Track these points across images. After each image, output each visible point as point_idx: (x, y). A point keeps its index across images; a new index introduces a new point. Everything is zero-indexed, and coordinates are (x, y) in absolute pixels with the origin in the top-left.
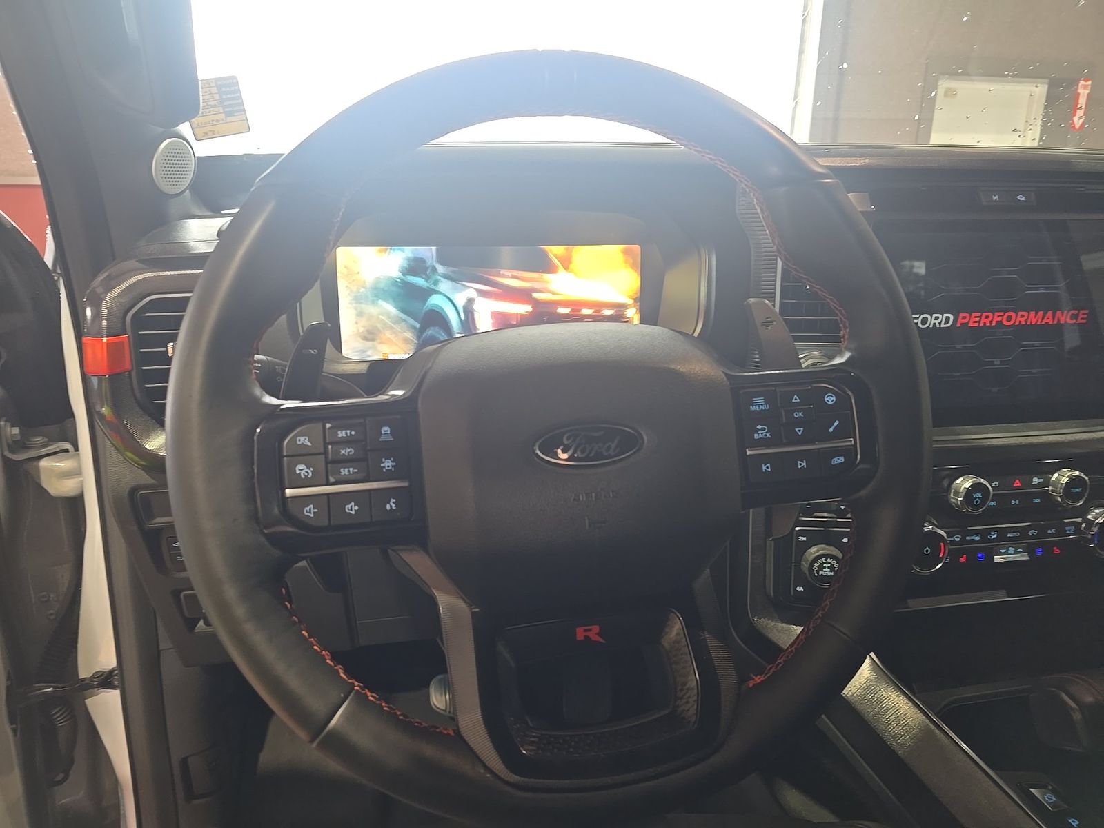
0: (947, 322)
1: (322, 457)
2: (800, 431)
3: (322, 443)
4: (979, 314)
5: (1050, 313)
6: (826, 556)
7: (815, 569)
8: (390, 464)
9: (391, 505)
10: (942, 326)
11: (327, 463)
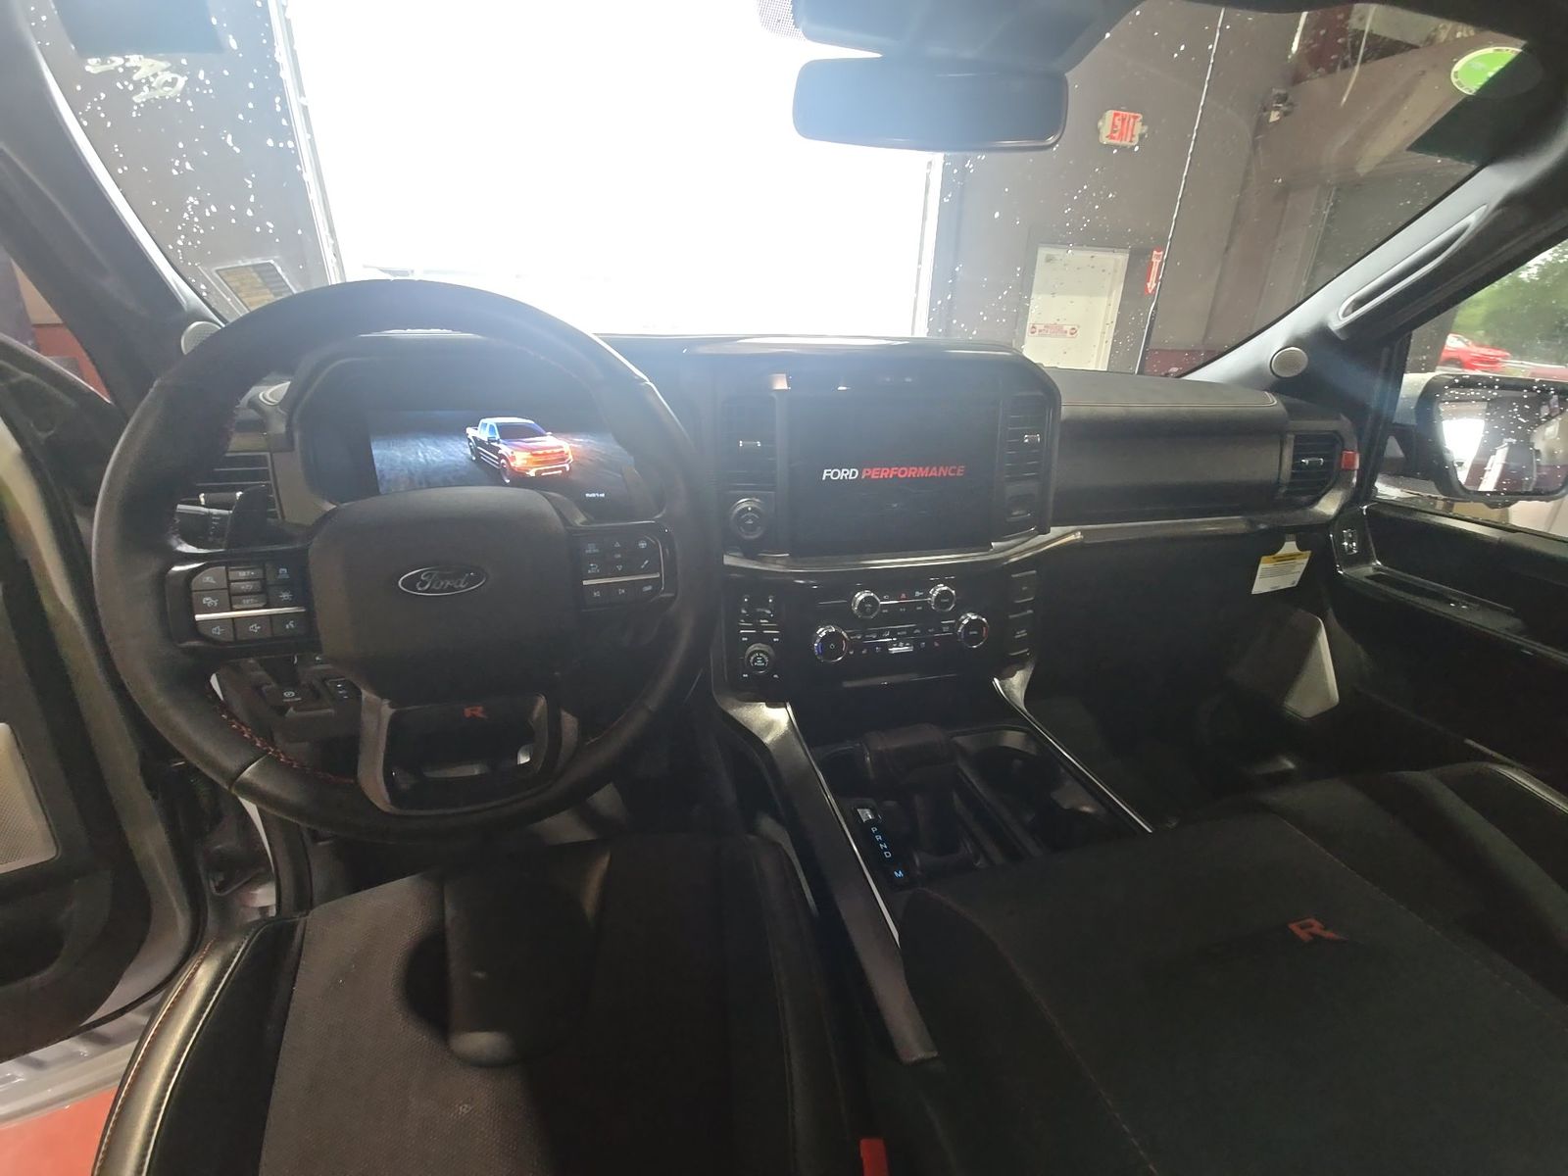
0: (853, 476)
1: (226, 592)
2: (620, 568)
3: (225, 581)
4: (878, 469)
5: (935, 469)
6: (759, 652)
7: (751, 661)
8: (288, 595)
9: (291, 625)
10: (850, 478)
11: (230, 595)
